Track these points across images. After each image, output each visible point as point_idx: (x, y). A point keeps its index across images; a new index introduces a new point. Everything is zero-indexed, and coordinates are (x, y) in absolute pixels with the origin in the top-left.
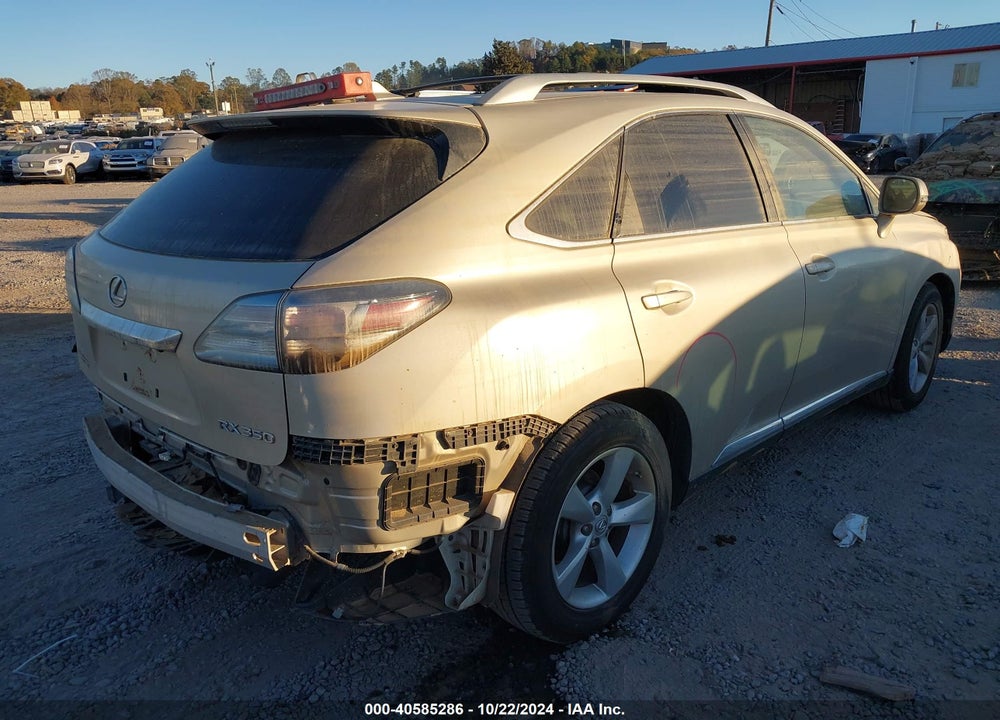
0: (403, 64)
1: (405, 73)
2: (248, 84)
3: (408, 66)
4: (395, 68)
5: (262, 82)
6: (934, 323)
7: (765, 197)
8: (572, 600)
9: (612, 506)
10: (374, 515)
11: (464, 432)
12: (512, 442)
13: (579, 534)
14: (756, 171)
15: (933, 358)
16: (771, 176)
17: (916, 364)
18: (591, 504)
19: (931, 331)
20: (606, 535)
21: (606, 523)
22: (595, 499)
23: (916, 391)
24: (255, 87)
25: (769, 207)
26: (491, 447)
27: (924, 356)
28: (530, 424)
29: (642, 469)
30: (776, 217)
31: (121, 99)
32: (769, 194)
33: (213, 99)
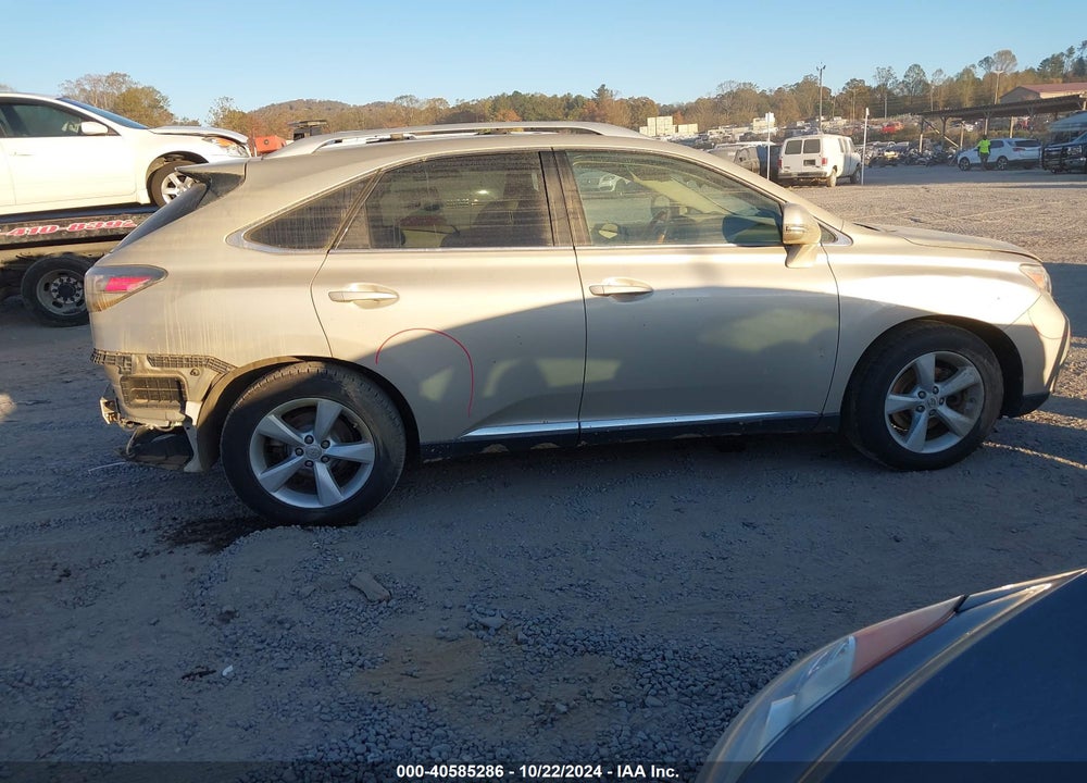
2: (874, 85)
4: (1071, 51)
5: (890, 82)
6: (968, 376)
7: (556, 224)
8: (277, 495)
9: (332, 443)
10: (121, 397)
11: (161, 358)
12: (203, 371)
13: (294, 454)
14: (552, 201)
15: (976, 418)
16: (577, 206)
17: (922, 419)
18: (304, 435)
19: (964, 385)
20: (322, 461)
21: (320, 453)
22: (310, 433)
23: (924, 452)
24: (882, 88)
25: (560, 233)
26: (185, 371)
27: (948, 413)
28: (210, 363)
29: (359, 421)
30: (568, 242)
31: (741, 110)
32: (564, 222)
33: (830, 105)
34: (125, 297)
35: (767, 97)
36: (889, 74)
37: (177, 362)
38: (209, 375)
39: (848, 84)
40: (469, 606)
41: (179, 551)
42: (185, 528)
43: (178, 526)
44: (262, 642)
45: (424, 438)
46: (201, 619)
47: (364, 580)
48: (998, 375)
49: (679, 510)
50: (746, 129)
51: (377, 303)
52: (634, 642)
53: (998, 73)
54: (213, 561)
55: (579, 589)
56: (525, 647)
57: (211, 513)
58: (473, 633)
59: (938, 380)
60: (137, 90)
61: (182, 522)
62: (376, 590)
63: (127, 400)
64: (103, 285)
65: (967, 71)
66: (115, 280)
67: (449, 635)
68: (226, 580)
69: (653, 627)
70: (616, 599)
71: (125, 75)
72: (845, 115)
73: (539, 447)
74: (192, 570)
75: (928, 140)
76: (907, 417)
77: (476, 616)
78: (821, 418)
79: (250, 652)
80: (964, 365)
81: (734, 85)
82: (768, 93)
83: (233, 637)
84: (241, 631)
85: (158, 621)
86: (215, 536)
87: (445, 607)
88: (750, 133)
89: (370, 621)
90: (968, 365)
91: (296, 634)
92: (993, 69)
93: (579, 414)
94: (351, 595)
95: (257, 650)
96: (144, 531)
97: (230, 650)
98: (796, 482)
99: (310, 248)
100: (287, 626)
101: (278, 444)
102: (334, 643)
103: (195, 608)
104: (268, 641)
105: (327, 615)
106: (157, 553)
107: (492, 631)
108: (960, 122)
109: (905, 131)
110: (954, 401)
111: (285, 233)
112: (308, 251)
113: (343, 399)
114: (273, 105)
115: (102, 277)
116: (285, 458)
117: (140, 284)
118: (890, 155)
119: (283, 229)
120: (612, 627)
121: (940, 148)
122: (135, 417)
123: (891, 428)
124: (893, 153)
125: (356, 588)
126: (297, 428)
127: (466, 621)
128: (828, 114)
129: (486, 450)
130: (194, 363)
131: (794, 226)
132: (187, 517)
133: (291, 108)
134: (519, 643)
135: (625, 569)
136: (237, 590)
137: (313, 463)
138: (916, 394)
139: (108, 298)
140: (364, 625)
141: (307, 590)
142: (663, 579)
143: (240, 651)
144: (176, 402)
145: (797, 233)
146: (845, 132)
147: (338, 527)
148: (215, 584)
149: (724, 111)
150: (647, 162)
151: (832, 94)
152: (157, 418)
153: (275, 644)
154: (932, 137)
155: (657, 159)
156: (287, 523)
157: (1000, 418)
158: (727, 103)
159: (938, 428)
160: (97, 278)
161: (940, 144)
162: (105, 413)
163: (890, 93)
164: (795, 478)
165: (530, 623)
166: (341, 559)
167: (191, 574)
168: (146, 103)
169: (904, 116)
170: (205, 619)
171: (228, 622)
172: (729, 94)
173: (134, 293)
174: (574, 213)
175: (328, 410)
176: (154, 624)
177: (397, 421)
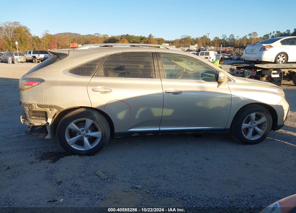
0: (274, 32)
1: (274, 35)
2: (221, 39)
3: (275, 33)
4: (271, 34)
5: (226, 38)
6: (263, 119)
7: (156, 73)
8: (73, 146)
9: (89, 132)
10: (28, 116)
11: (41, 105)
12: (53, 110)
13: (78, 134)
14: (155, 66)
15: (265, 131)
16: (162, 68)
17: (251, 131)
18: (81, 129)
19: (262, 122)
20: (86, 137)
21: (86, 134)
22: (83, 129)
23: (251, 139)
24: (223, 40)
25: (157, 75)
26: (48, 109)
27: (258, 129)
28: (56, 107)
29: (98, 126)
30: (159, 78)
31: (187, 43)
32: (158, 72)
33: (210, 43)
34: (32, 87)
35: (194, 40)
36: (225, 36)
37: (46, 106)
38: (55, 111)
39: (215, 38)
40: (131, 181)
41: (43, 162)
42: (44, 155)
43: (42, 154)
44: (71, 191)
45: (116, 131)
46: (51, 183)
47: (99, 172)
48: (271, 119)
49: (186, 154)
50: (188, 48)
51: (106, 92)
52: (181, 194)
53: (253, 38)
54: (53, 165)
55: (162, 177)
56: (149, 195)
57: (51, 150)
58: (134, 190)
59: (256, 120)
60: (21, 27)
61: (42, 153)
62: (103, 176)
63: (30, 117)
64: (25, 83)
65: (245, 37)
66: (29, 82)
67: (127, 190)
68: (58, 171)
69: (185, 189)
70: (173, 180)
71: (19, 23)
72: (214, 46)
73: (148, 134)
74: (47, 168)
75: (235, 54)
76: (247, 130)
77: (134, 185)
78: (225, 130)
79: (68, 194)
80: (263, 116)
81: (185, 36)
82: (194, 39)
83: (62, 189)
84: (64, 187)
85: (38, 184)
86: (53, 158)
87: (124, 182)
88: (189, 49)
89: (102, 185)
90: (264, 116)
91: (81, 189)
92: (252, 37)
93: (160, 126)
94: (96, 177)
95: (69, 194)
96: (31, 155)
97: (61, 193)
98: (217, 147)
99: (87, 76)
100: (78, 186)
101: (73, 131)
102: (93, 192)
103: (49, 180)
104: (73, 191)
105: (89, 183)
106: (36, 162)
107: (139, 189)
108: (243, 50)
109: (230, 51)
110: (259, 126)
111: (79, 71)
112: (86, 77)
113: (93, 119)
114: (60, 33)
115: (25, 81)
116: (75, 135)
117: (37, 84)
118: (226, 57)
119: (79, 70)
120: (173, 189)
121: (238, 56)
122: (31, 122)
123: (243, 133)
124: (227, 57)
125: (97, 175)
126: (79, 127)
127: (131, 186)
128: (210, 45)
129: (133, 135)
130: (51, 107)
131: (222, 77)
132: (44, 152)
133: (65, 35)
134: (147, 193)
135: (174, 172)
136: (62, 174)
137: (83, 137)
138: (250, 124)
139: (26, 87)
140: (101, 186)
141: (83, 175)
142: (185, 174)
143: (64, 194)
144: (44, 118)
145: (222, 79)
146: (214, 50)
147: (89, 156)
148: (55, 172)
149: (182, 43)
150: (181, 57)
151: (211, 40)
152: (38, 122)
153: (75, 192)
154: (236, 53)
155: (184, 56)
156: (75, 155)
157: (271, 131)
158: (183, 41)
159: (255, 133)
160: (23, 81)
161: (238, 55)
162: (22, 120)
163: (225, 41)
164: (217, 146)
165: (150, 187)
166: (92, 166)
167: (47, 169)
168: (24, 30)
169: (229, 47)
170: (52, 184)
171: (60, 184)
172: (184, 38)
173: (34, 86)
174: (161, 70)
175: (89, 122)
176: (37, 185)
177: (109, 126)
